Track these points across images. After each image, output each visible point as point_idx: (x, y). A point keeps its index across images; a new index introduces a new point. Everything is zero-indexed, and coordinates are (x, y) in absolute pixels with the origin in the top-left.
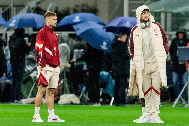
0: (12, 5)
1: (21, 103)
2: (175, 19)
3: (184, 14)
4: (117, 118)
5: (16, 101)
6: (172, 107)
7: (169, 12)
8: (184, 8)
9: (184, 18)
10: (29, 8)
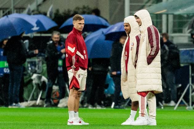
0: (12, 7)
1: (19, 106)
2: (177, 20)
3: (185, 16)
4: (117, 120)
5: (14, 104)
6: (173, 109)
7: (170, 14)
8: (185, 10)
9: (185, 20)
10: (29, 10)
